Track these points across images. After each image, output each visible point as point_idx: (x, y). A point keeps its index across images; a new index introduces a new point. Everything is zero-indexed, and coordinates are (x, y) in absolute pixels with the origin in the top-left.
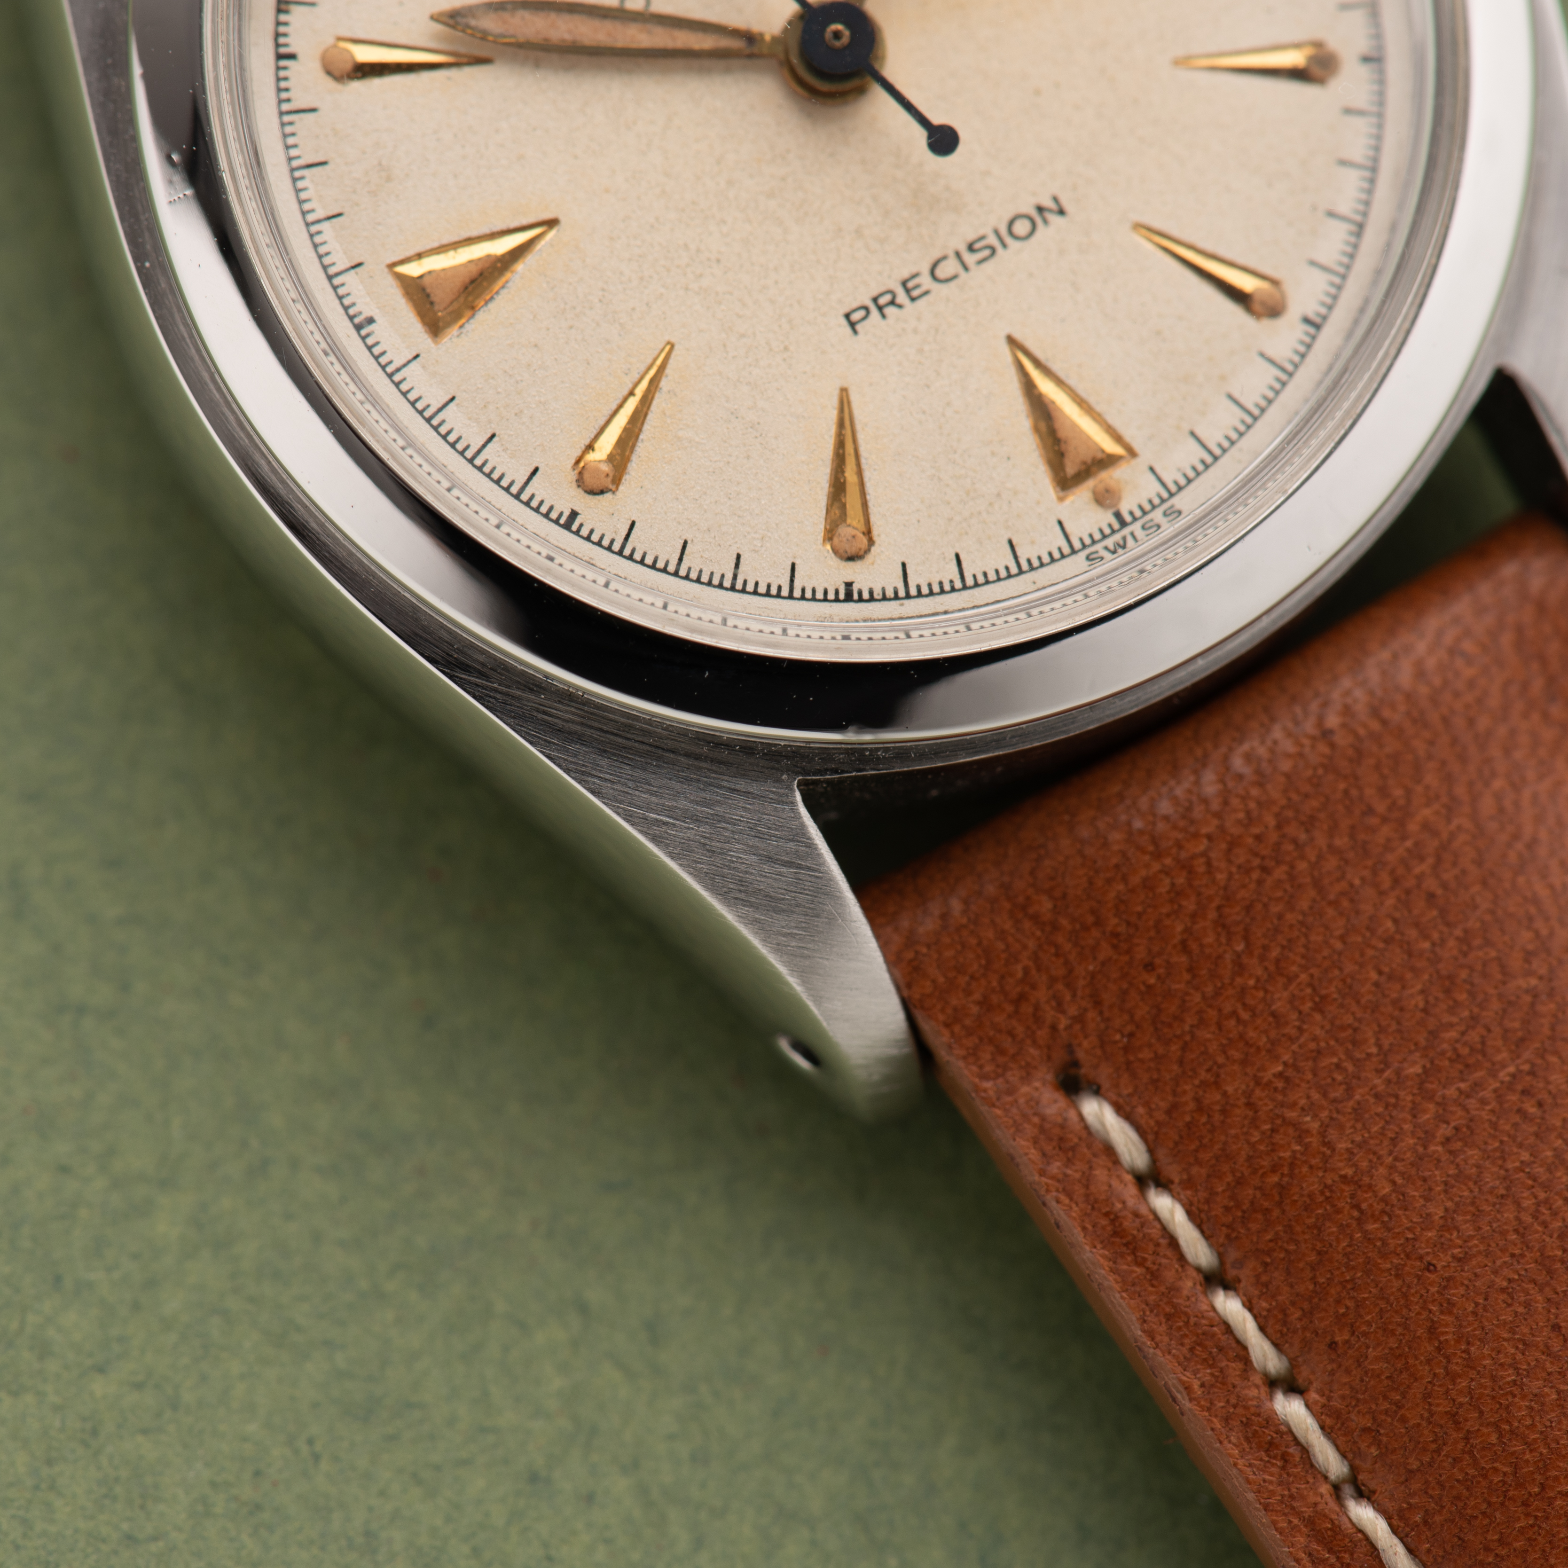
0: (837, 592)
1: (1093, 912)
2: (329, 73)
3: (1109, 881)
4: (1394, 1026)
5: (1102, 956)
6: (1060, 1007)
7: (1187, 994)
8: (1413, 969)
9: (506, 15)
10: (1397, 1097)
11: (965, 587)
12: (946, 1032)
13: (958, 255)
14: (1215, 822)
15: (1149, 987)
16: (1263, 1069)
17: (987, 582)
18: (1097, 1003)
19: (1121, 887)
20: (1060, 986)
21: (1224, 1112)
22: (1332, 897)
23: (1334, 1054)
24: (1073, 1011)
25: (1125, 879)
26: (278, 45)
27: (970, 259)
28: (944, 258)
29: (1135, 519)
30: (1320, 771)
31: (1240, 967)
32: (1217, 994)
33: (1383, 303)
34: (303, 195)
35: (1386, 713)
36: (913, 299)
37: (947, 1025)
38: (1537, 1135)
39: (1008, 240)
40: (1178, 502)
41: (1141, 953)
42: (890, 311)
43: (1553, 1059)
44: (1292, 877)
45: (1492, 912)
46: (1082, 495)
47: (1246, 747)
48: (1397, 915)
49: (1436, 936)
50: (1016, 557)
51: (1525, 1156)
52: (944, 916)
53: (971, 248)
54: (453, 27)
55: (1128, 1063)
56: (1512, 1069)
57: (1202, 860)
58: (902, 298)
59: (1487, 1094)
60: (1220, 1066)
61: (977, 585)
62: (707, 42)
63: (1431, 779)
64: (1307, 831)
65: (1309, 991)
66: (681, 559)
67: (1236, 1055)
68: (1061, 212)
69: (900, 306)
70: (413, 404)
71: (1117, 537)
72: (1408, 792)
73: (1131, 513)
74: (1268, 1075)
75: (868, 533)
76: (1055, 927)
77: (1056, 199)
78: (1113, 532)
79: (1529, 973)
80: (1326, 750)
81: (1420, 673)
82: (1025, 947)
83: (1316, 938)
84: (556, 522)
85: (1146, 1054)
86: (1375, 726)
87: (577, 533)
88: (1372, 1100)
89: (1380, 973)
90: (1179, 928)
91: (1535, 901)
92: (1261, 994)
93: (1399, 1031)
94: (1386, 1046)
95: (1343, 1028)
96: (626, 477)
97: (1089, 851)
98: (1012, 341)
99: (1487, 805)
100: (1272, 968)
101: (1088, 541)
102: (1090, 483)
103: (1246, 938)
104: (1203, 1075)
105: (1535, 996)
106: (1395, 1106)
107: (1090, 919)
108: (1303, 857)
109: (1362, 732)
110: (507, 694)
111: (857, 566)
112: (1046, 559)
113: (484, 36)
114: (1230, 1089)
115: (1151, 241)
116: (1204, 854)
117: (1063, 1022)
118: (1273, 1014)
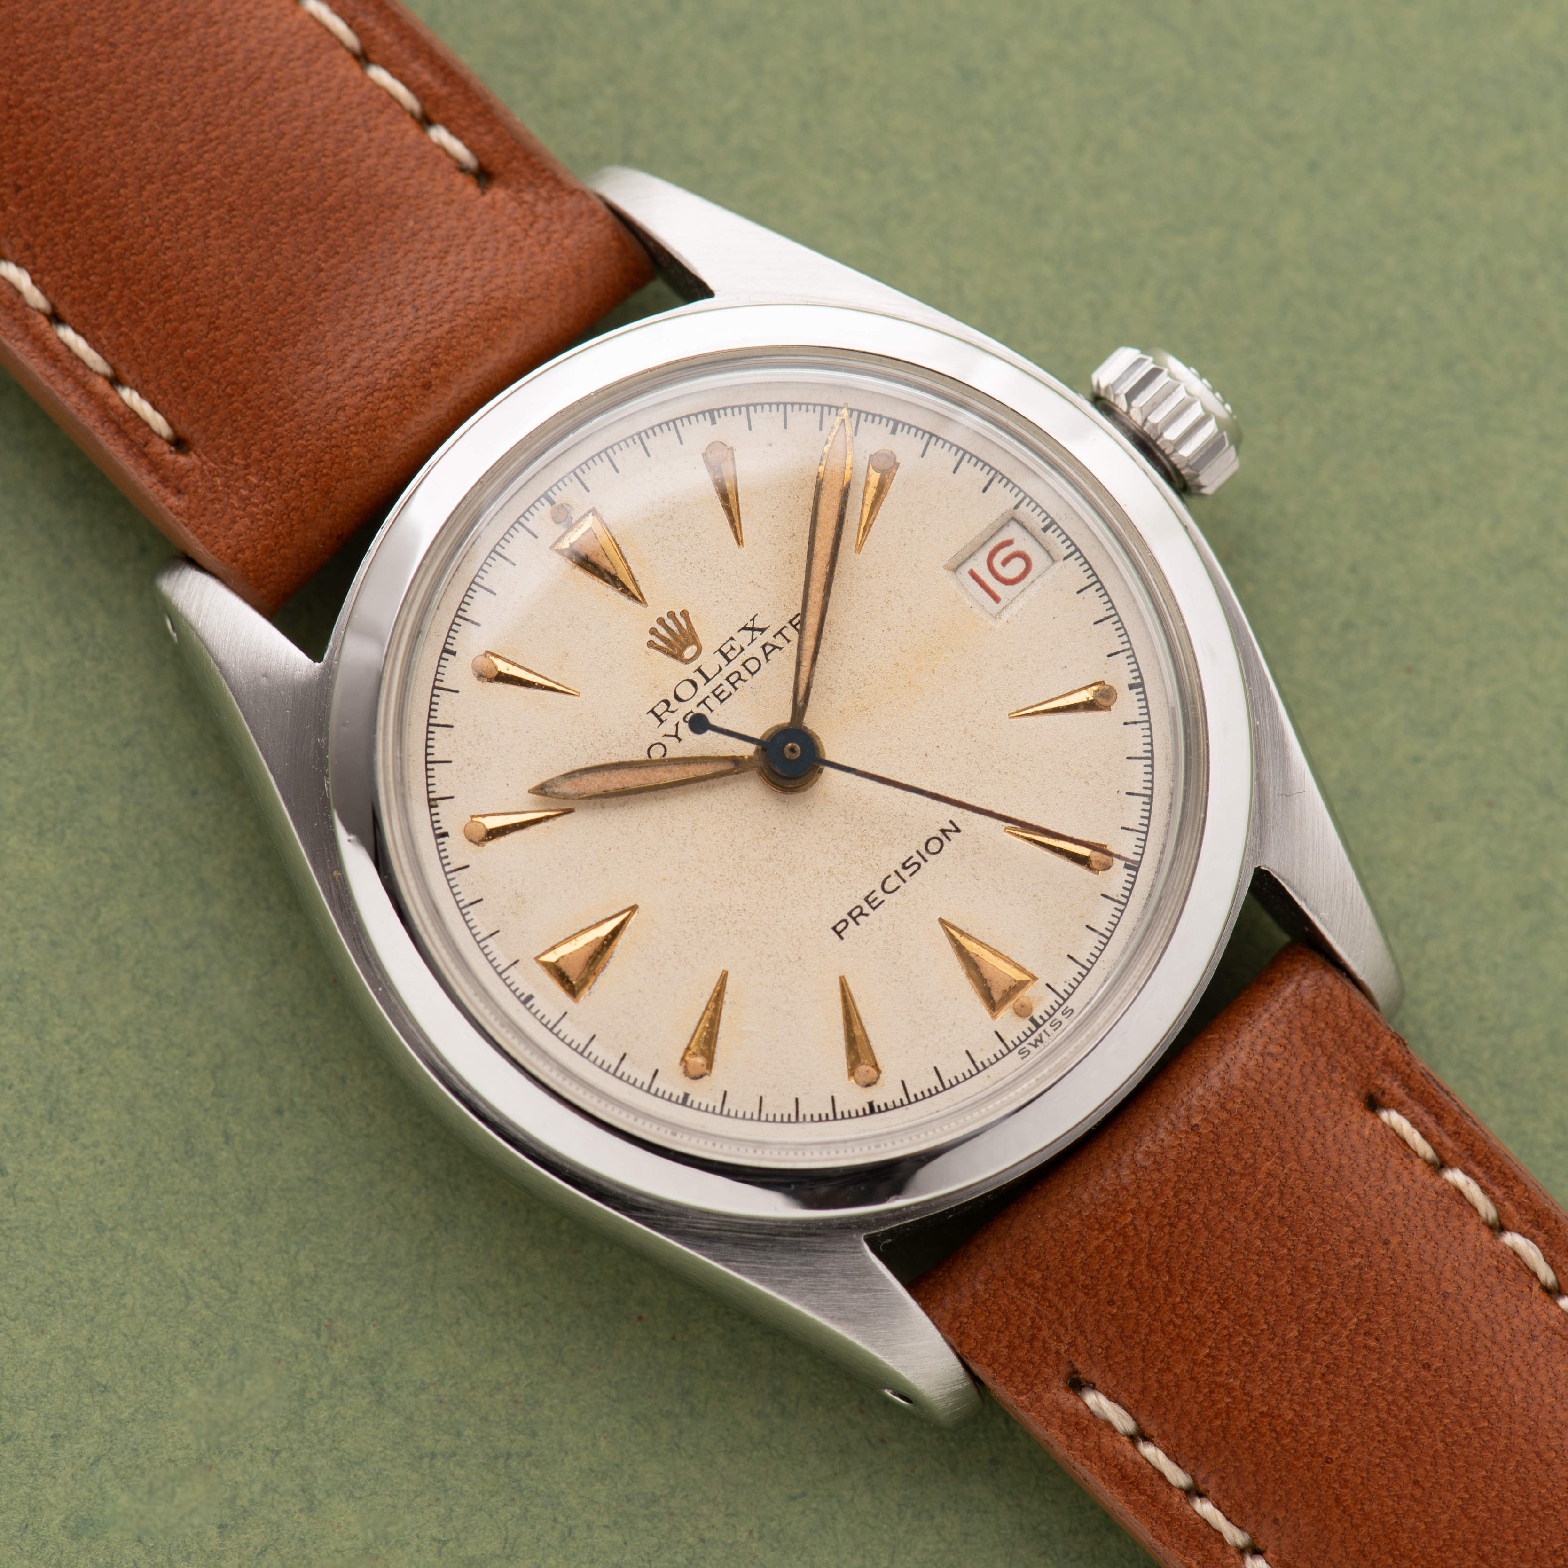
0: (864, 1110)
1: (1067, 1274)
2: (471, 841)
3: (1074, 1253)
4: (1275, 1308)
5: (1079, 1302)
6: (1059, 1340)
7: (1138, 1315)
8: (1279, 1269)
9: (576, 780)
10: (1285, 1354)
11: (945, 1089)
12: (990, 1370)
13: (896, 872)
14: (1135, 1201)
15: (1113, 1315)
16: (1196, 1353)
17: (959, 1083)
18: (1083, 1332)
19: (1083, 1255)
20: (1056, 1326)
21: (1177, 1386)
22: (1218, 1233)
23: (1240, 1334)
24: (1067, 1340)
25: (1083, 1249)
26: (434, 829)
27: (905, 874)
28: (889, 876)
29: (1045, 1021)
30: (1195, 1154)
31: (1169, 1292)
32: (1158, 1311)
33: (1177, 845)
34: (471, 924)
35: (1230, 1105)
36: (874, 909)
37: (989, 1365)
38: (1379, 1359)
39: (927, 856)
40: (1069, 1004)
41: (1103, 1294)
42: (860, 919)
43: (1381, 1308)
44: (1190, 1227)
45: (1323, 1220)
46: (1006, 1013)
47: (1143, 1148)
48: (1263, 1236)
49: (1289, 1243)
50: (973, 1062)
51: (1375, 1375)
52: (974, 1296)
53: (904, 867)
54: (545, 794)
55: (1110, 1366)
56: (1355, 1320)
57: (1131, 1227)
58: (867, 909)
59: (1343, 1339)
60: (1169, 1358)
61: (952, 1086)
62: (709, 769)
63: (1267, 1142)
64: (1194, 1194)
65: (1216, 1297)
66: (760, 1111)
67: (1178, 1348)
68: (958, 830)
69: (867, 915)
70: (569, 1045)
71: (1036, 1035)
72: (1254, 1154)
73: (1041, 1017)
74: (1200, 1357)
75: (876, 1066)
76: (1046, 1289)
77: (951, 822)
78: (1033, 1032)
79: (1353, 1256)
80: (1197, 1139)
81: (1246, 1075)
82: (1029, 1305)
83: (1214, 1262)
84: (676, 1102)
85: (1120, 1358)
86: (1224, 1115)
87: (691, 1107)
88: (1270, 1359)
89: (1259, 1276)
90: (1125, 1274)
91: (1349, 1207)
92: (1186, 1306)
93: (1278, 1311)
94: (1272, 1323)
95: (1242, 1317)
96: (715, 1064)
97: (1057, 1236)
98: (942, 922)
99: (1306, 1151)
100: (1189, 1288)
101: (1017, 1042)
102: (1011, 1003)
103: (1169, 1272)
104: (1160, 1365)
105: (1361, 1269)
106: (1285, 1360)
107: (1067, 1279)
108: (1194, 1212)
109: (1216, 1121)
110: (667, 1220)
111: (873, 1088)
112: (993, 1060)
113: (565, 797)
114: (1178, 1371)
115: (1018, 836)
116: (1131, 1223)
117: (1063, 1348)
118: (1195, 1317)
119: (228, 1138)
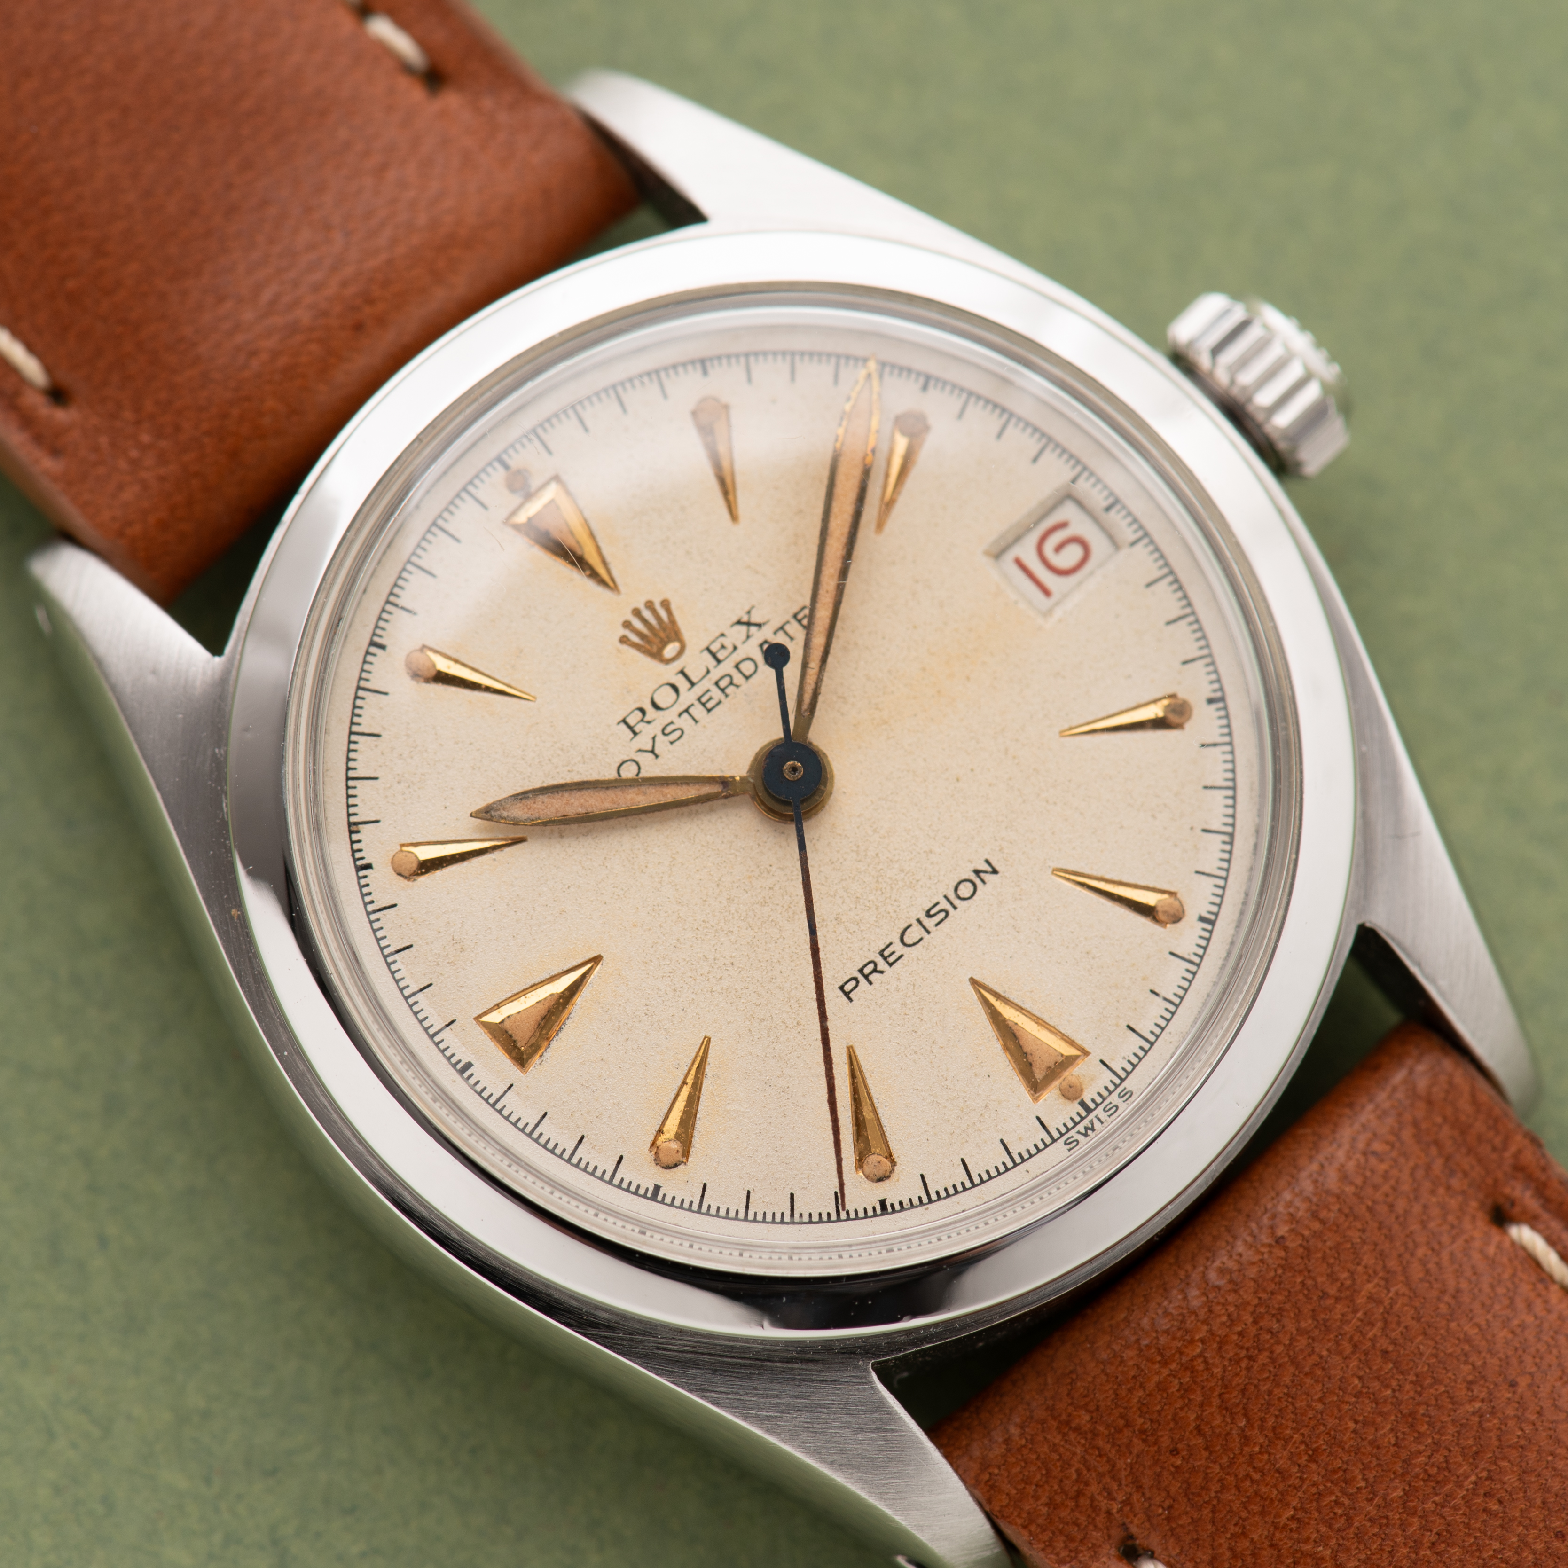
0: (874, 1209)
1: (1122, 1416)
2: (400, 874)
3: (1130, 1390)
4: (1375, 1462)
5: (1135, 1451)
6: (1111, 1497)
7: (1208, 1467)
8: (1381, 1414)
9: (529, 802)
10: (1387, 1518)
11: (974, 1186)
12: (1025, 1533)
13: (919, 921)
14: (1205, 1328)
15: (1177, 1467)
16: (1278, 1515)
17: (990, 1178)
18: (1140, 1488)
19: (1141, 1393)
20: (1107, 1479)
21: (1254, 1555)
22: (1307, 1369)
23: (1332, 1493)
24: (1121, 1497)
25: (1142, 1386)
26: (355, 860)
27: (929, 923)
28: (909, 926)
29: (1097, 1105)
30: (1280, 1271)
31: (1246, 1440)
32: (1232, 1463)
33: (1261, 893)
34: (398, 976)
35: (1323, 1214)
36: (891, 965)
37: (1025, 1527)
38: (1502, 1526)
39: (957, 902)
40: (1127, 1084)
41: (1166, 1442)
42: (874, 977)
43: (1505, 1464)
44: (1273, 1361)
45: (1435, 1356)
46: (1051, 1094)
47: (1217, 1264)
48: (1362, 1373)
49: (1394, 1383)
50: (1009, 1153)
51: (1496, 1545)
52: (1007, 1441)
53: (928, 915)
54: (490, 819)
55: (1172, 1530)
56: (1473, 1478)
57: (1200, 1360)
58: (882, 965)
59: (1458, 1501)
60: (1244, 1520)
61: (983, 1182)
62: (692, 792)
63: (1368, 1259)
64: (1278, 1321)
65: (1303, 1447)
66: (747, 1207)
67: (1256, 1508)
68: (995, 872)
69: (882, 972)
70: (515, 1124)
71: (1086, 1122)
72: (1352, 1273)
73: (1093, 1100)
74: (1283, 1520)
75: (889, 1156)
76: (1095, 1434)
77: (987, 862)
78: (1082, 1118)
79: (1472, 1400)
80: (1282, 1254)
81: (1344, 1177)
82: (1074, 1454)
83: (1301, 1404)
84: (645, 1196)
85: (1185, 1520)
86: (1317, 1226)
87: (662, 1202)
88: (1368, 1524)
89: (1356, 1422)
90: (1192, 1417)
91: (1468, 1340)
92: (1266, 1457)
93: (1379, 1465)
94: (1371, 1480)
95: (1335, 1471)
96: (692, 1150)
97: (1110, 1369)
98: (974, 982)
99: (1416, 1271)
100: (1271, 1435)
101: (1063, 1130)
102: (1056, 1083)
103: (1245, 1415)
104: (1233, 1529)
105: (1481, 1416)
106: (1387, 1525)
107: (1122, 1422)
108: (1278, 1343)
109: (1306, 1233)
110: (631, 1340)
111: (886, 1184)
112: (1033, 1151)
113: (516, 823)
114: (1255, 1536)
115: (1068, 880)
116: (1200, 1355)
117: (1115, 1507)
118: (1278, 1471)
119: (103, 1242)
